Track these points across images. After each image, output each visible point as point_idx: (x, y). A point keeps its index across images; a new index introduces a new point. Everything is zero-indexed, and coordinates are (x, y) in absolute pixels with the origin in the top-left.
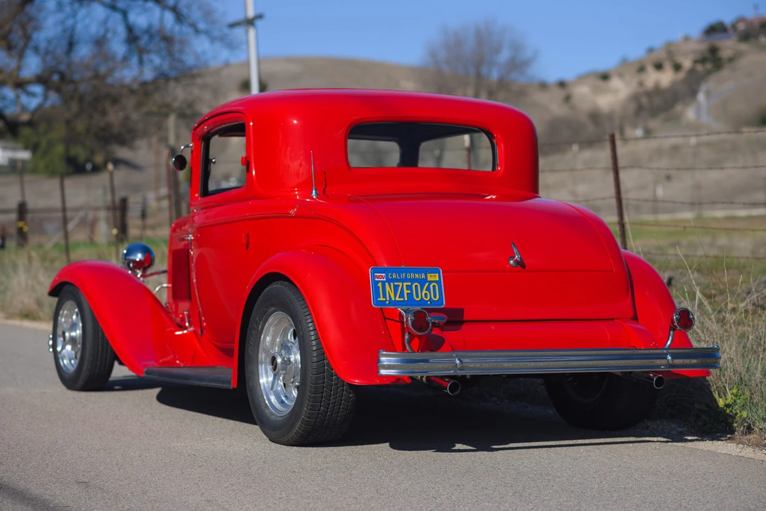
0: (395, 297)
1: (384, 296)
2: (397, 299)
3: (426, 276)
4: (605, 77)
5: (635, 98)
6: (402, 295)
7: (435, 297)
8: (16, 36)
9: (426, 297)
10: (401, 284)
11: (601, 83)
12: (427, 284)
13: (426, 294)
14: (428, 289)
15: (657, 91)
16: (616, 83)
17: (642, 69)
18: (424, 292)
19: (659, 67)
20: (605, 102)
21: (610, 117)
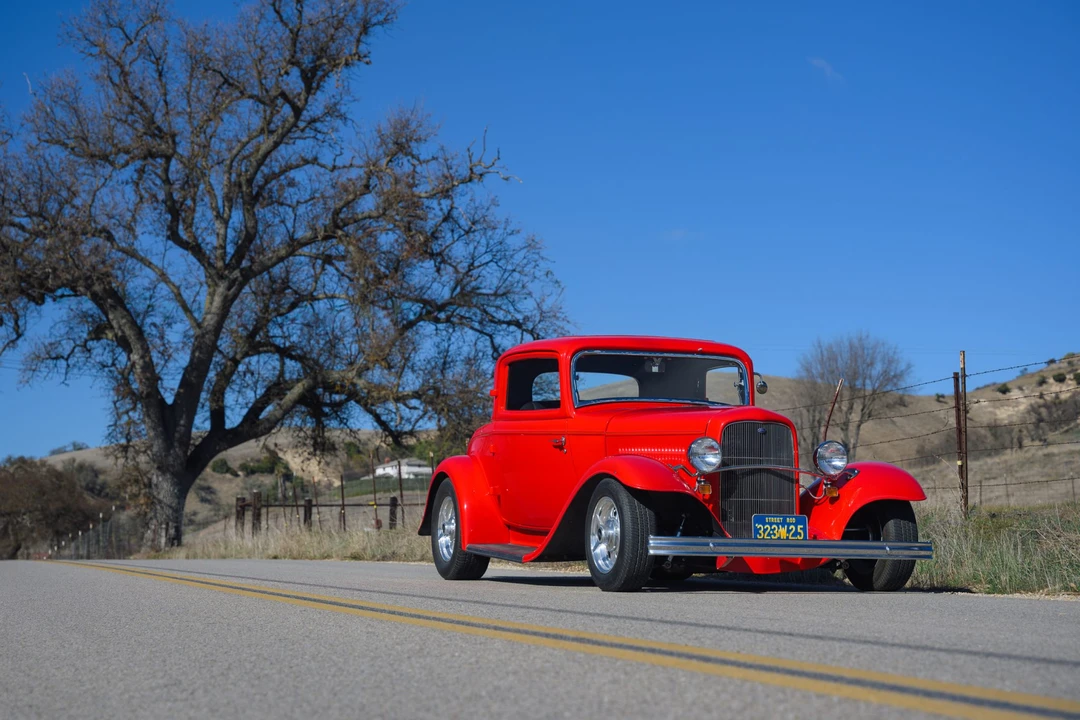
4: (1004, 390)
5: (1033, 409)
8: (397, 359)
11: (1000, 395)
15: (1057, 402)
16: (1015, 394)
17: (1042, 382)
19: (1060, 379)
20: (1004, 414)
21: (1009, 427)
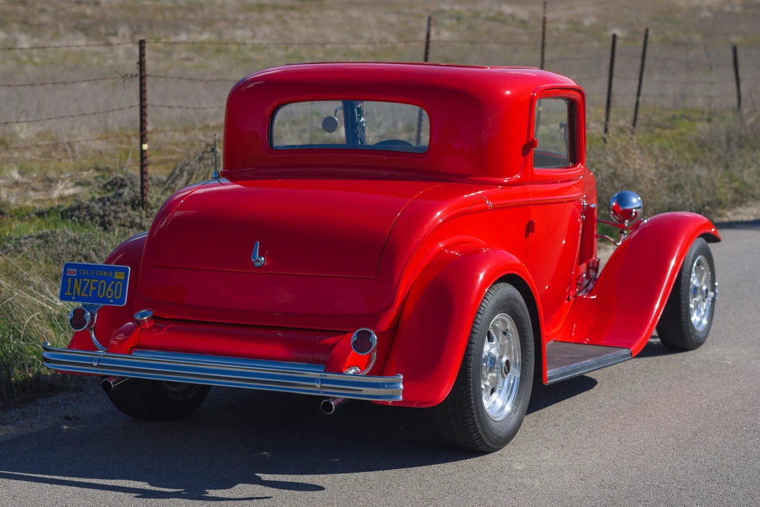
0: (81, 292)
1: (71, 291)
2: (82, 295)
3: (114, 275)
6: (87, 292)
7: (117, 295)
9: (109, 295)
10: (89, 280)
12: (113, 282)
13: (110, 292)
14: (113, 288)
18: (109, 289)
